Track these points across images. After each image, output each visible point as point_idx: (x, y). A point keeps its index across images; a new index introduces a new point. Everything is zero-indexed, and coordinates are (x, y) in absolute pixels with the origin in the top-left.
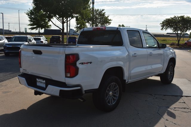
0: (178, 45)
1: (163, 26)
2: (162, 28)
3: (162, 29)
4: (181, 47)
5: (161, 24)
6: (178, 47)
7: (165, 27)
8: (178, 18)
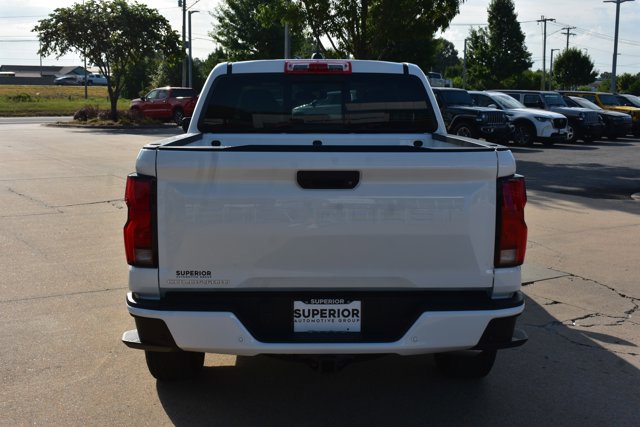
0: (113, 114)
1: (46, 39)
2: (45, 49)
3: (43, 52)
4: (127, 124)
5: (36, 28)
6: (116, 124)
7: (53, 43)
8: (105, 10)
